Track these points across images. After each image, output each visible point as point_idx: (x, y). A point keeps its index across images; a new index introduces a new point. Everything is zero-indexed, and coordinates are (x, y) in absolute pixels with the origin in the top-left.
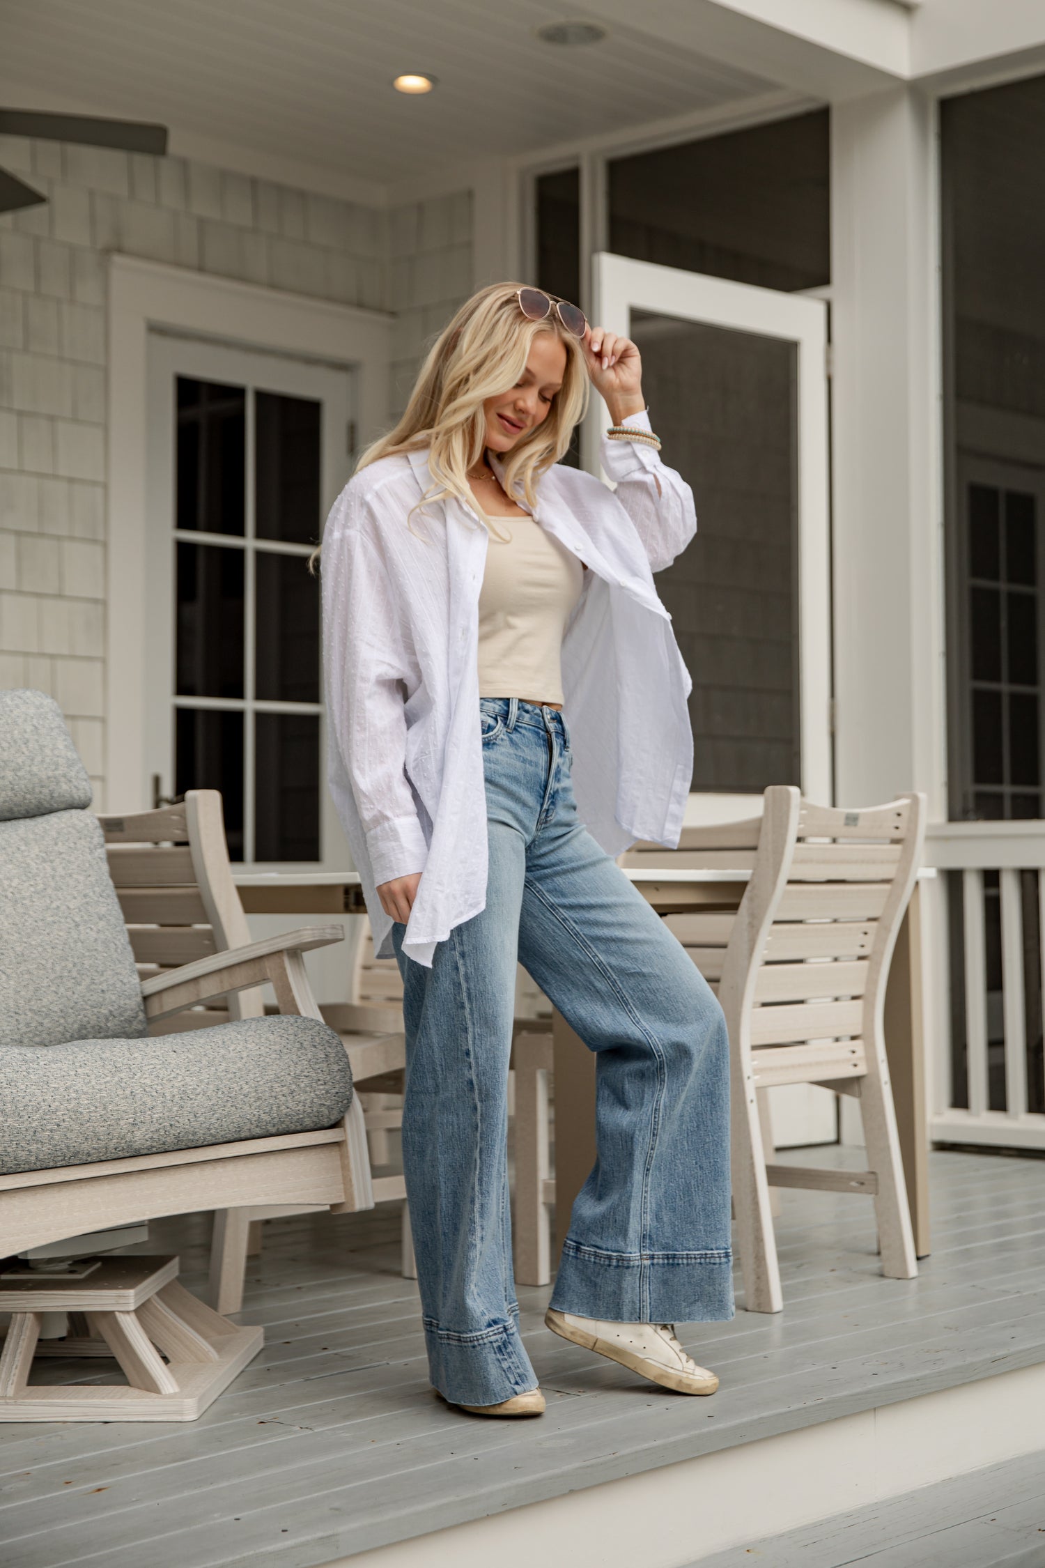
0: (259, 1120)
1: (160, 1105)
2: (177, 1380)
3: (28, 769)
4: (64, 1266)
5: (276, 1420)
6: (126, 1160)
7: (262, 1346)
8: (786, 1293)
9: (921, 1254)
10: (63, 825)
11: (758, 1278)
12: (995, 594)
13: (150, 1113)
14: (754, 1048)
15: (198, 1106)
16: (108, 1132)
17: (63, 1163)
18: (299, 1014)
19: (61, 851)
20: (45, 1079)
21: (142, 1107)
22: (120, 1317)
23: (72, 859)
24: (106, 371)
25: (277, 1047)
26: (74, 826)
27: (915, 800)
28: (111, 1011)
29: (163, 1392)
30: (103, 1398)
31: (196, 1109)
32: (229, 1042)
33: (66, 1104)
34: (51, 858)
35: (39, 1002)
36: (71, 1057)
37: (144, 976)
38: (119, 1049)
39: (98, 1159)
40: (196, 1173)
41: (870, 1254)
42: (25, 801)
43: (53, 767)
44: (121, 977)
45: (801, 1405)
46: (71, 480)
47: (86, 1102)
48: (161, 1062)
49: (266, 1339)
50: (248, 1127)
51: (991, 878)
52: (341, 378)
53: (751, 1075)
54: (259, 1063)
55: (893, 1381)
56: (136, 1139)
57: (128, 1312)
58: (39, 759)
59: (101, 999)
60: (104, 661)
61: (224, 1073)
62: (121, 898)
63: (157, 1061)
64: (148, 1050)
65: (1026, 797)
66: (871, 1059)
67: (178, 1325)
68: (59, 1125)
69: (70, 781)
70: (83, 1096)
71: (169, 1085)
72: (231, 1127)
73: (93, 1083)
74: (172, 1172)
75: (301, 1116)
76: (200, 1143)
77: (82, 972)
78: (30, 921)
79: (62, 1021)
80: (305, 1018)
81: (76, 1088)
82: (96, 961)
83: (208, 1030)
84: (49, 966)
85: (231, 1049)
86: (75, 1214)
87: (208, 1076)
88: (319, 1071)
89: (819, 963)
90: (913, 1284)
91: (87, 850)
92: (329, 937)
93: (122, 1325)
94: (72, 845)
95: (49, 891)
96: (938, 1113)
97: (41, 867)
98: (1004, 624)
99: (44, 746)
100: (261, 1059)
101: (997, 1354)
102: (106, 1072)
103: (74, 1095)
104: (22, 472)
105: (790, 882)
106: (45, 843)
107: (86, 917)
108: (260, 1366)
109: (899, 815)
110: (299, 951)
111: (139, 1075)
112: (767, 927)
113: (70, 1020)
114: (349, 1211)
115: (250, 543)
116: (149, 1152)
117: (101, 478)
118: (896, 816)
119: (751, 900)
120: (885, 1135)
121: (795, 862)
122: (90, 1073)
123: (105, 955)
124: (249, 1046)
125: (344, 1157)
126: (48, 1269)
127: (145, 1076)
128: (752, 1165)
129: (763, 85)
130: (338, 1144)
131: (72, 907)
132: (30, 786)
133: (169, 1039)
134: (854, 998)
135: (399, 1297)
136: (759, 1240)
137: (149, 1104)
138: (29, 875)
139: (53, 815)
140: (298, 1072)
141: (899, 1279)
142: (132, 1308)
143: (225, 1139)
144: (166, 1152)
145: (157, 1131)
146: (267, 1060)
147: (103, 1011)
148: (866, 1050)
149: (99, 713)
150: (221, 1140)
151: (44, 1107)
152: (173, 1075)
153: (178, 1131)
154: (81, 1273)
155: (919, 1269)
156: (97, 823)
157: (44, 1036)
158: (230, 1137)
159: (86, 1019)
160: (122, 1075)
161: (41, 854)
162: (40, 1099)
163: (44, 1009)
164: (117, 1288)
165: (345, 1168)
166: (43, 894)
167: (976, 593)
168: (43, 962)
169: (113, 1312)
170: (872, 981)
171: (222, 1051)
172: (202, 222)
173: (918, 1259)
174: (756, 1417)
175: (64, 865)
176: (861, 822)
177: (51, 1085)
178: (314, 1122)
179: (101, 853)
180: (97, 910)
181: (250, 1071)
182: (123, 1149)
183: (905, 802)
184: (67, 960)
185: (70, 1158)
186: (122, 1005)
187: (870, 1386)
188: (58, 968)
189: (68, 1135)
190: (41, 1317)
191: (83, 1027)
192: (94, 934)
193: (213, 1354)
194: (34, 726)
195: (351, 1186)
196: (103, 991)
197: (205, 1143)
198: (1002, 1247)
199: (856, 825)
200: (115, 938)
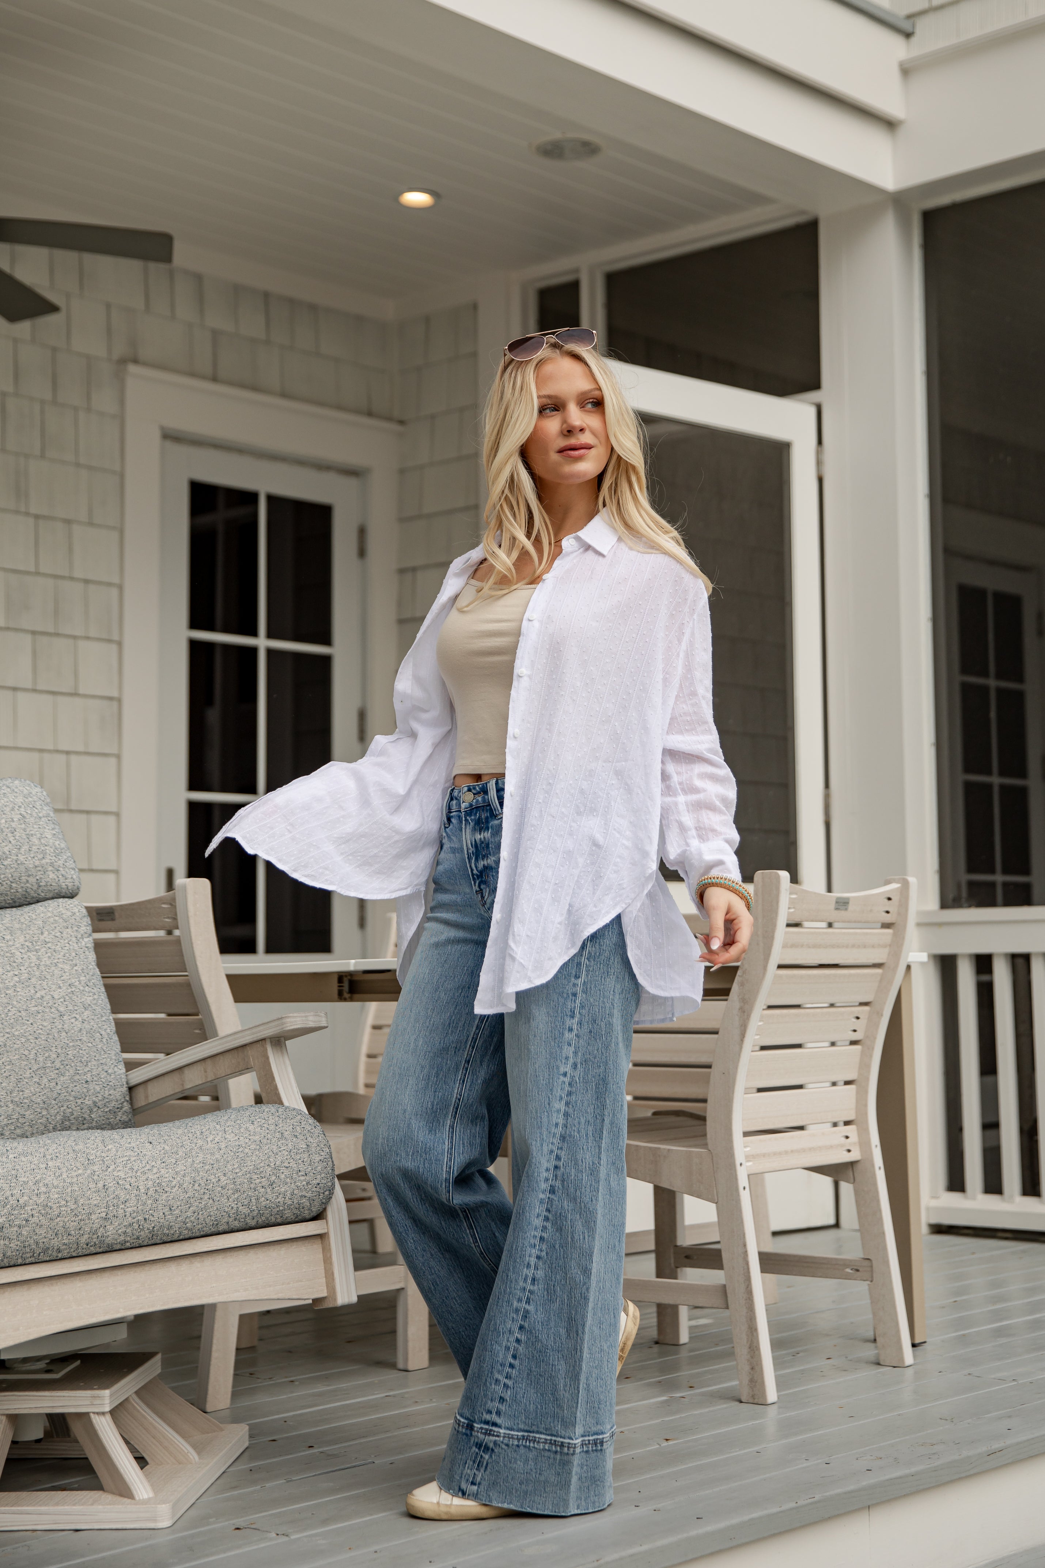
0: (237, 1213)
1: (134, 1198)
2: (152, 1486)
3: (15, 858)
4: (41, 1365)
5: (253, 1526)
6: (98, 1256)
7: (246, 1444)
8: (780, 1384)
9: (917, 1341)
10: (49, 914)
11: (752, 1369)
12: (984, 690)
13: (123, 1206)
14: (746, 1134)
15: (173, 1199)
16: (80, 1227)
17: (33, 1260)
18: (281, 1103)
19: (47, 940)
20: (13, 1172)
21: (115, 1201)
22: (96, 1419)
23: (58, 948)
24: (122, 476)
25: (257, 1138)
26: (60, 915)
27: (906, 884)
28: (94, 1102)
29: (137, 1498)
30: (74, 1505)
31: (171, 1202)
32: (207, 1133)
33: (35, 1198)
34: (37, 947)
35: (21, 1093)
36: (42, 1150)
37: (130, 1066)
38: (93, 1140)
39: (69, 1256)
40: (172, 1268)
41: (867, 1341)
42: (12, 891)
43: (40, 856)
44: (106, 1068)
45: (792, 1505)
46: (87, 582)
47: (56, 1196)
48: (137, 1153)
49: (251, 1436)
50: (226, 1220)
51: (983, 963)
52: (352, 483)
53: (743, 1160)
54: (238, 1154)
55: (887, 1477)
56: (108, 1233)
57: (103, 1414)
58: (26, 847)
59: (85, 1090)
60: (118, 757)
61: (202, 1165)
62: (106, 986)
63: (132, 1154)
64: (123, 1142)
65: (1016, 885)
66: (865, 1144)
67: (157, 1425)
68: (27, 1221)
69: (58, 870)
70: (53, 1190)
71: (144, 1178)
72: (208, 1221)
73: (64, 1176)
74: (147, 1268)
75: (281, 1208)
76: (175, 1237)
77: (65, 1062)
78: (13, 1010)
79: (44, 1113)
80: (287, 1108)
81: (46, 1182)
82: (81, 1052)
83: (187, 1121)
84: (32, 1056)
85: (209, 1140)
86: (45, 1313)
87: (185, 1168)
88: (300, 1161)
89: (816, 1048)
90: (909, 1372)
91: (74, 939)
92: (311, 1024)
93: (97, 1427)
94: (58, 934)
95: (33, 980)
96: (935, 1197)
97: (26, 956)
98: (993, 715)
99: (32, 835)
100: (240, 1150)
101: (993, 1447)
102: (78, 1164)
103: (43, 1189)
104: (37, 573)
105: (780, 967)
106: (31, 932)
107: (70, 1007)
108: (242, 1466)
109: (889, 899)
110: (283, 1039)
111: (112, 1167)
112: (758, 1010)
113: (52, 1112)
114: (331, 1305)
115: (262, 642)
116: (123, 1247)
117: (116, 580)
118: (886, 901)
119: (742, 984)
120: (880, 1221)
121: (785, 946)
122: (61, 1166)
123: (90, 1045)
124: (227, 1136)
125: (326, 1250)
126: (24, 1369)
127: (118, 1169)
128: (746, 1253)
129: (756, 199)
130: (321, 1237)
131: (56, 997)
132: (16, 875)
133: (146, 1130)
134: (847, 1083)
135: (392, 1390)
136: (752, 1329)
137: (123, 1197)
138: (14, 964)
139: (40, 904)
140: (278, 1163)
141: (895, 1367)
142: (107, 1409)
143: (202, 1233)
144: (140, 1247)
145: (131, 1225)
146: (247, 1150)
147: (87, 1102)
148: (859, 1135)
149: (114, 809)
150: (198, 1234)
151: (12, 1201)
152: (148, 1167)
153: (153, 1225)
154: (57, 1373)
155: (915, 1356)
156: (84, 911)
157: (26, 1128)
158: (207, 1230)
159: (70, 1110)
160: (95, 1168)
161: (27, 943)
162: (8, 1193)
163: (26, 1101)
164: (92, 1389)
165: (327, 1261)
166: (27, 984)
167: (966, 689)
168: (26, 1053)
169: (88, 1414)
170: (864, 1066)
171: (200, 1142)
172: (216, 334)
173: (914, 1345)
174: (746, 1518)
175: (49, 954)
176: (851, 907)
177: (20, 1179)
178: (294, 1214)
179: (88, 942)
180: (83, 1000)
181: (228, 1162)
182: (95, 1244)
183: (895, 886)
184: (51, 1050)
185: (39, 1255)
186: (106, 1096)
187: (864, 1483)
188: (41, 1059)
189: (37, 1230)
190: (15, 1419)
191: (65, 1118)
192: (78, 1024)
193: (193, 1455)
194: (21, 814)
195: (333, 1280)
196: (87, 1082)
197: (181, 1237)
198: (999, 1333)
199: (846, 909)
200: (100, 1027)
